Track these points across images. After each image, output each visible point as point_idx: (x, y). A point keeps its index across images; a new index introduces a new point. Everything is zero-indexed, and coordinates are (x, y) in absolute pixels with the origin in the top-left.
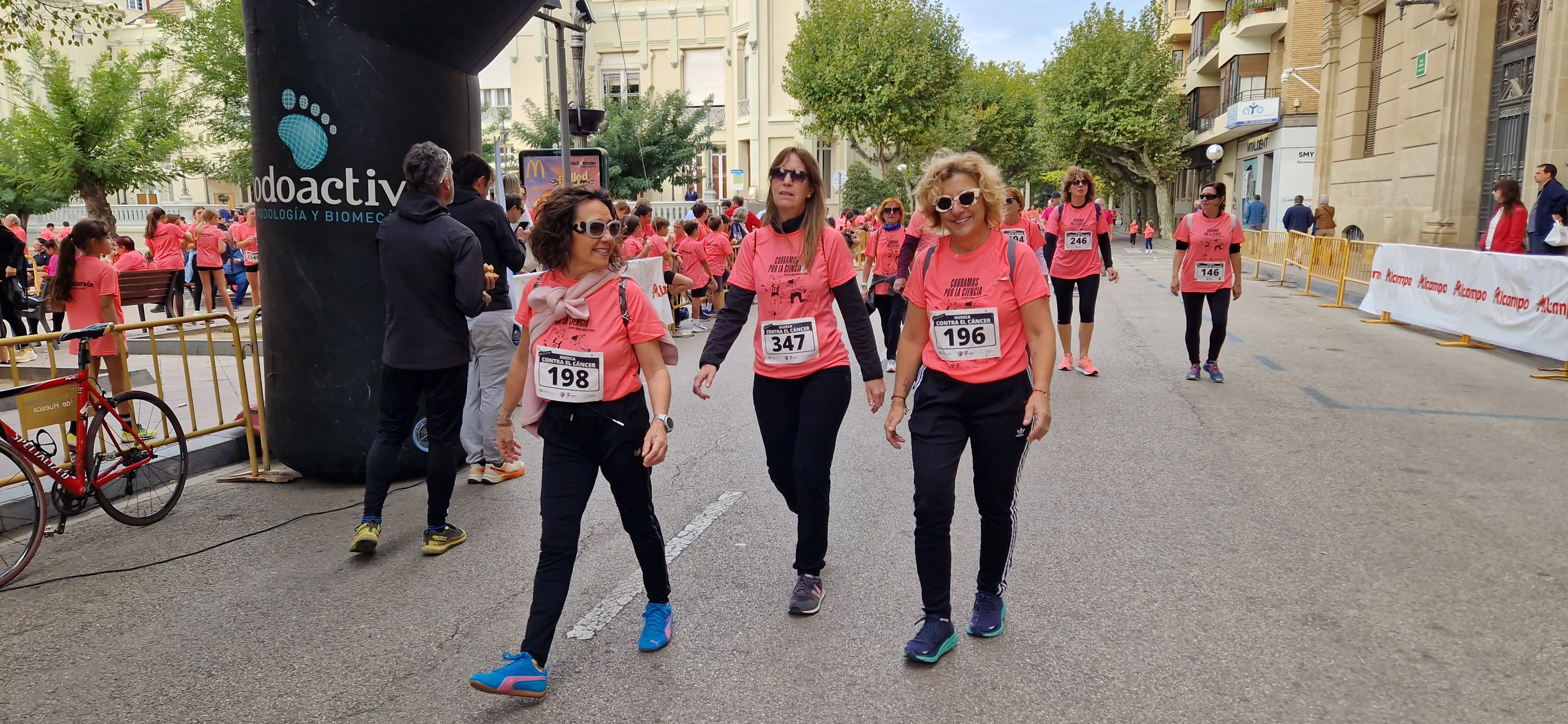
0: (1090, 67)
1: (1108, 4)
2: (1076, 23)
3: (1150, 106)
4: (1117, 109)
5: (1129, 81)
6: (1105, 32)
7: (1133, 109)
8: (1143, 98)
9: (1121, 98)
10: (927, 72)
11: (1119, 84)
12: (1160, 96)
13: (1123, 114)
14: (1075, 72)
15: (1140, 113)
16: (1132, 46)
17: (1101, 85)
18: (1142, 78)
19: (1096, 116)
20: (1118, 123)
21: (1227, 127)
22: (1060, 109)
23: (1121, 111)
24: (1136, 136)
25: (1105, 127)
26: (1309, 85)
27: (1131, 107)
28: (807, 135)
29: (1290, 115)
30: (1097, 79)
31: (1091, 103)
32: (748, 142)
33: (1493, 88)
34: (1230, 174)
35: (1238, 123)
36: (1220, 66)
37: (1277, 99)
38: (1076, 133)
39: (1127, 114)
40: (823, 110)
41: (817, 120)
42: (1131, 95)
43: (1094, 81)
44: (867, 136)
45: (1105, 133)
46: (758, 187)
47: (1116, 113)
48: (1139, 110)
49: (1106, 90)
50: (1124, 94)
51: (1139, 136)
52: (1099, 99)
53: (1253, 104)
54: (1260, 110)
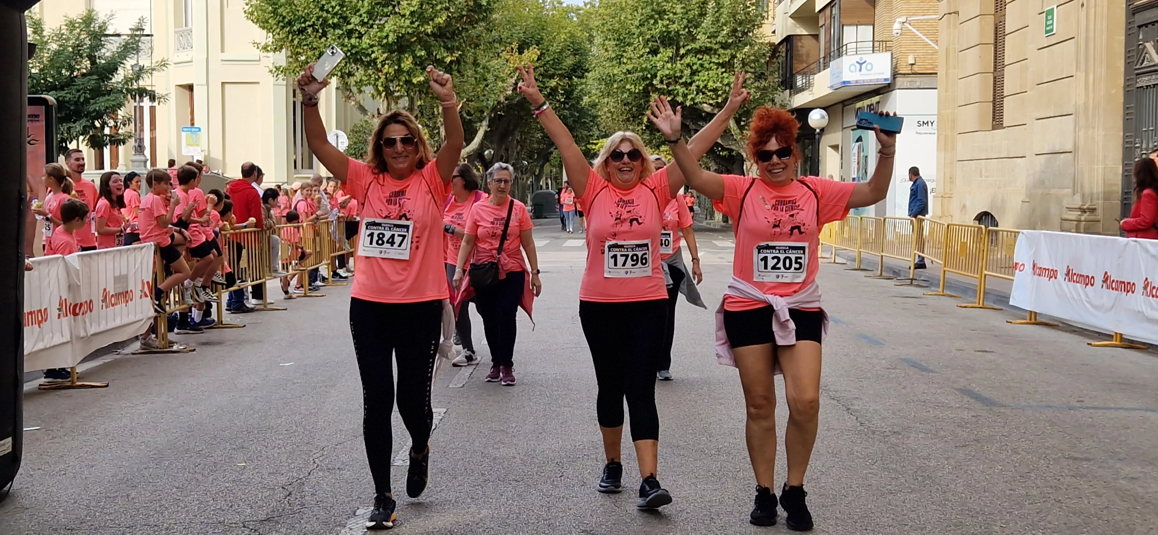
0: (658, 4)
3: (733, 57)
4: (695, 60)
5: (707, 21)
7: (714, 60)
8: (725, 46)
9: (696, 45)
11: (696, 27)
12: (746, 45)
13: (702, 65)
14: (640, 11)
15: (722, 65)
17: (674, 27)
18: (723, 20)
19: (669, 65)
20: (696, 78)
21: (831, 87)
22: (622, 56)
23: (700, 62)
24: (720, 95)
25: (681, 81)
26: (924, 38)
27: (711, 58)
28: (280, 80)
29: (904, 74)
30: (668, 19)
31: (661, 50)
32: (190, 88)
33: (1128, 52)
34: (835, 147)
35: (844, 82)
36: (817, 10)
37: (889, 54)
38: (644, 89)
39: (707, 66)
40: (305, 47)
41: (291, 60)
42: (711, 42)
43: (666, 22)
44: (366, 85)
45: (681, 90)
46: (206, 154)
47: (693, 64)
48: (721, 61)
49: (679, 35)
50: (702, 40)
51: (724, 96)
52: (670, 45)
53: (861, 59)
54: (869, 67)
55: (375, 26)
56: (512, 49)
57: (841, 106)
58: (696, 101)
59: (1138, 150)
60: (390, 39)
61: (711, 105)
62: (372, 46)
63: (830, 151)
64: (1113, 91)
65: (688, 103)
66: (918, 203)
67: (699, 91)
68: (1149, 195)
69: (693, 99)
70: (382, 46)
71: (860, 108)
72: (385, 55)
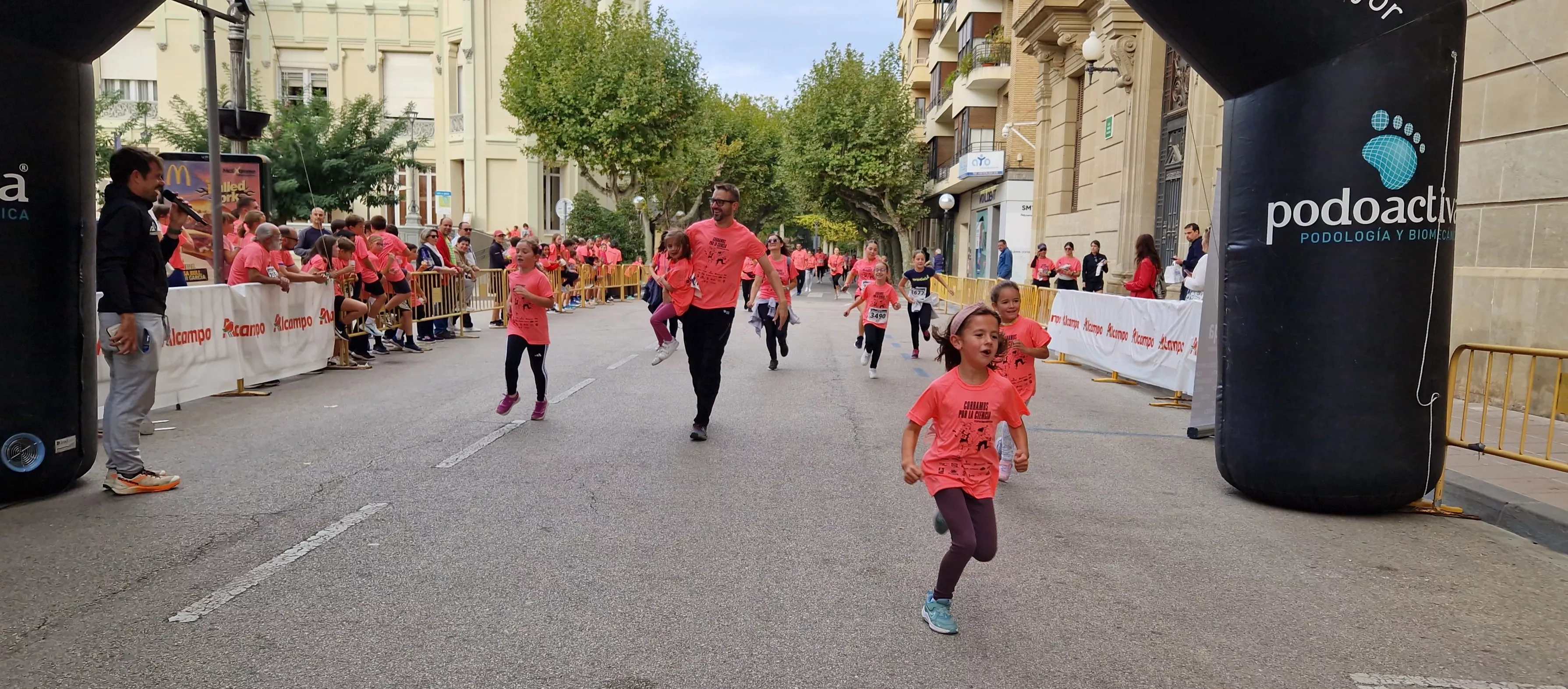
0: (832, 108)
1: (849, 45)
2: (818, 62)
3: (888, 151)
4: (859, 153)
5: (869, 123)
6: (846, 73)
7: (874, 154)
8: (883, 143)
9: (862, 141)
10: (662, 99)
11: (860, 127)
12: (900, 143)
13: (864, 157)
14: (817, 112)
15: (880, 158)
16: (872, 90)
17: (843, 126)
18: (881, 122)
19: (839, 157)
20: (860, 167)
21: (959, 177)
22: (803, 149)
23: (862, 155)
24: (877, 181)
25: (847, 169)
26: (1026, 140)
27: (871, 152)
28: (530, 158)
29: (1014, 168)
30: (839, 120)
31: (833, 144)
32: (462, 162)
33: (1161, 153)
34: (966, 225)
35: (968, 174)
36: (953, 116)
37: (1003, 152)
38: (819, 174)
39: (868, 158)
40: (547, 132)
41: (539, 142)
42: (871, 139)
43: (836, 123)
44: (598, 164)
45: (847, 176)
46: (474, 214)
47: (859, 156)
48: (878, 155)
49: (847, 133)
50: (865, 137)
51: (880, 182)
52: (841, 141)
53: (981, 156)
54: (987, 162)
55: (601, 117)
56: (722, 141)
57: (970, 193)
58: (859, 186)
59: (1165, 230)
60: (613, 127)
61: (870, 188)
62: (599, 132)
63: (962, 228)
64: (1149, 183)
65: (853, 188)
66: (1006, 268)
67: (861, 177)
68: (1146, 263)
69: (856, 184)
70: (607, 133)
71: (983, 195)
72: (609, 140)
